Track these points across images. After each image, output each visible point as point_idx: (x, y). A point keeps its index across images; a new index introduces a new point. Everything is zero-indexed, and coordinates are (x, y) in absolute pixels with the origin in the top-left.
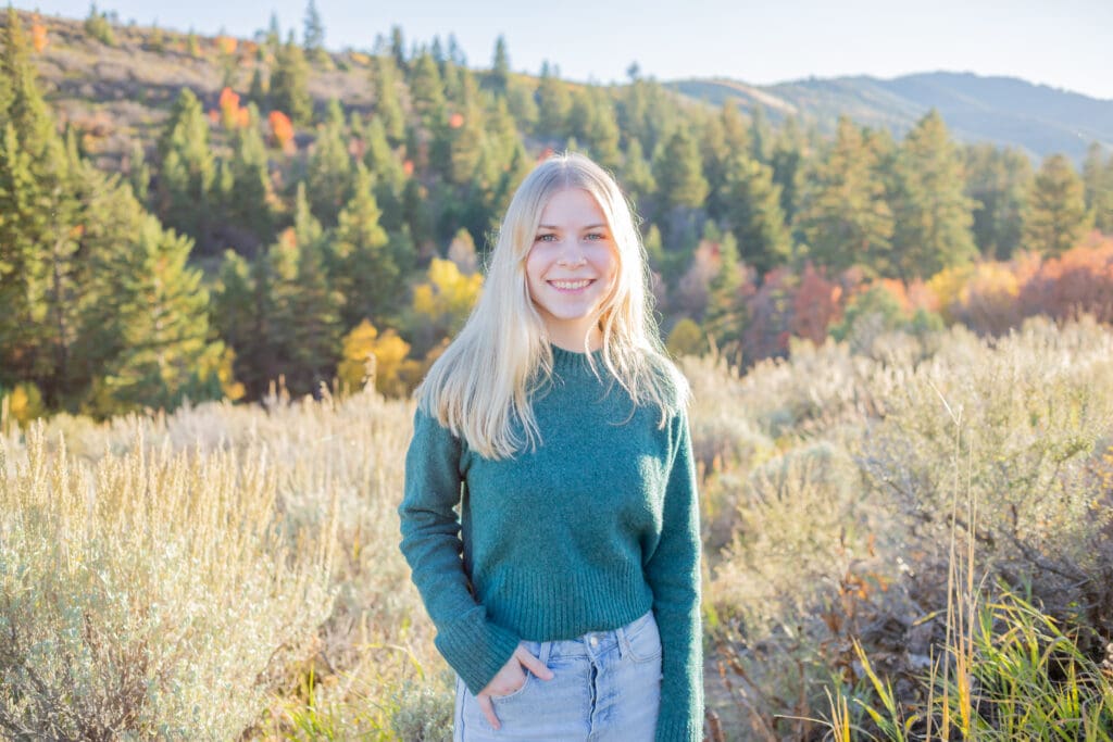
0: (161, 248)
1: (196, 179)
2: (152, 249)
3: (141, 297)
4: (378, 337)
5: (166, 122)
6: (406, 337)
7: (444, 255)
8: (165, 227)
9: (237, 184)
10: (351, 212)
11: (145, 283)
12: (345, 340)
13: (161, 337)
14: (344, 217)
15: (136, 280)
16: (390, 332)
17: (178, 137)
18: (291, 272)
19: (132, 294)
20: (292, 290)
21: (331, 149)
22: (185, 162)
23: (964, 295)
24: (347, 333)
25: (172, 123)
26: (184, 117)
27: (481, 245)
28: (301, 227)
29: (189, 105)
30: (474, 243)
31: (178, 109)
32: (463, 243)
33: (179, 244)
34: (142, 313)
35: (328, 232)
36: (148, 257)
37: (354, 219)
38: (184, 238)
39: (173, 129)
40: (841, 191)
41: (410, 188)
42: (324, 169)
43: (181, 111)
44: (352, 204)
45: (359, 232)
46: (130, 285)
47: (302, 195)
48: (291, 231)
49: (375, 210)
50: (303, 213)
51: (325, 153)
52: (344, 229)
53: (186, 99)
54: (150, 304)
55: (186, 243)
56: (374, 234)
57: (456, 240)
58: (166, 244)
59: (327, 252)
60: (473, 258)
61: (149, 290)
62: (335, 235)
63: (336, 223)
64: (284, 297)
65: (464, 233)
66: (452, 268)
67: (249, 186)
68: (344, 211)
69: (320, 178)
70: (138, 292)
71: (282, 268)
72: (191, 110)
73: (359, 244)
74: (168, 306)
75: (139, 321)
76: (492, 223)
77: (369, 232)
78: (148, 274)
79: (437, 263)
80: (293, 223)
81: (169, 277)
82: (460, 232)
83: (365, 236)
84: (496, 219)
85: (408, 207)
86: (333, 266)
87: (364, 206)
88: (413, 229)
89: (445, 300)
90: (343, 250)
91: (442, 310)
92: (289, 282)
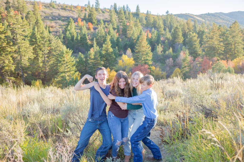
0: (66, 52)
1: (73, 37)
2: (65, 52)
3: (62, 62)
4: (110, 71)
5: (67, 25)
6: (116, 71)
7: (125, 54)
8: (67, 48)
9: (81, 38)
10: (105, 44)
11: (63, 59)
13: (66, 70)
14: (104, 45)
15: (61, 59)
16: (113, 70)
17: (69, 28)
18: (93, 57)
19: (60, 61)
20: (93, 61)
21: (101, 30)
22: (71, 33)
23: (241, 64)
25: (68, 25)
26: (70, 24)
27: (133, 51)
28: (95, 47)
29: (71, 21)
30: (131, 51)
31: (69, 22)
32: (129, 51)
33: (70, 51)
34: (62, 65)
35: (100, 49)
36: (64, 54)
37: (106, 46)
38: (71, 50)
39: (68, 26)
40: (213, 40)
41: (118, 38)
42: (99, 35)
43: (70, 22)
44: (105, 43)
45: (107, 49)
46: (60, 60)
47: (95, 40)
48: (92, 48)
49: (110, 44)
50: (95, 44)
51: (100, 31)
52: (104, 48)
53: (71, 20)
54: (64, 64)
55: (72, 51)
56: (110, 49)
57: (128, 50)
58: (67, 51)
59: (100, 53)
60: (131, 54)
61: (64, 61)
62: (102, 49)
63: (102, 47)
64: (91, 62)
65: (129, 49)
66: (126, 56)
67: (84, 38)
68: (104, 44)
69: (98, 37)
70: (62, 61)
71: (91, 56)
72: (72, 22)
73: (107, 51)
74: (68, 64)
75: (62, 67)
76: (135, 46)
77: (109, 49)
78: (64, 57)
79: (124, 55)
80: (93, 47)
81: (68, 58)
82: (128, 49)
83: (108, 50)
84: (136, 46)
85: (117, 43)
86: (101, 56)
87: (108, 43)
88: (118, 48)
89: (125, 63)
90: (104, 52)
91: (124, 65)
92: (92, 59)
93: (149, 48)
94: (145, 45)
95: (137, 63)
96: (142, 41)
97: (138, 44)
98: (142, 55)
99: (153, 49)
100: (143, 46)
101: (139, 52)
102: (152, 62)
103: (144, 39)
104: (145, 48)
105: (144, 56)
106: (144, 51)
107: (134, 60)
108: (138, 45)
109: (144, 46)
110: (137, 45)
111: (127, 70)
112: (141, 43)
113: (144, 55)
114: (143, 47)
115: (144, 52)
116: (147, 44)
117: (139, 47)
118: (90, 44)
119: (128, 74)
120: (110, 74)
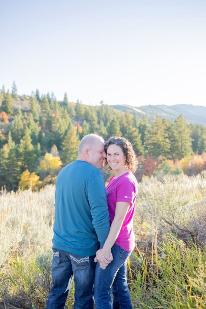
4: (30, 174)
6: (38, 175)
7: (49, 152)
10: (23, 140)
12: (21, 175)
14: (21, 141)
16: (34, 173)
18: (6, 156)
20: (7, 161)
21: (18, 122)
23: (190, 165)
24: (21, 173)
27: (59, 149)
28: (10, 143)
30: (58, 149)
32: (54, 149)
35: (17, 145)
37: (24, 142)
40: (156, 136)
41: (40, 133)
42: (16, 128)
44: (24, 138)
45: (26, 145)
47: (10, 134)
48: (6, 144)
50: (10, 140)
51: (17, 123)
52: (22, 144)
56: (30, 146)
57: (52, 148)
59: (17, 151)
60: (57, 153)
62: (19, 146)
63: (19, 143)
64: (4, 163)
66: (51, 155)
69: (15, 130)
71: (4, 155)
73: (25, 148)
79: (47, 154)
82: (54, 146)
83: (27, 146)
84: (64, 142)
85: (39, 138)
86: (18, 154)
87: (27, 138)
88: (41, 145)
89: (49, 164)
90: (21, 150)
91: (48, 167)
92: (6, 159)
94: (75, 141)
95: (64, 164)
96: (71, 136)
97: (66, 140)
98: (71, 153)
100: (73, 142)
101: (67, 150)
103: (74, 133)
104: (74, 145)
105: (74, 156)
107: (62, 159)
109: (74, 143)
111: (52, 173)
112: (69, 138)
113: (74, 154)
114: (72, 143)
115: (73, 150)
116: (78, 140)
117: (67, 144)
118: (3, 140)
119: (53, 178)
120: (30, 179)
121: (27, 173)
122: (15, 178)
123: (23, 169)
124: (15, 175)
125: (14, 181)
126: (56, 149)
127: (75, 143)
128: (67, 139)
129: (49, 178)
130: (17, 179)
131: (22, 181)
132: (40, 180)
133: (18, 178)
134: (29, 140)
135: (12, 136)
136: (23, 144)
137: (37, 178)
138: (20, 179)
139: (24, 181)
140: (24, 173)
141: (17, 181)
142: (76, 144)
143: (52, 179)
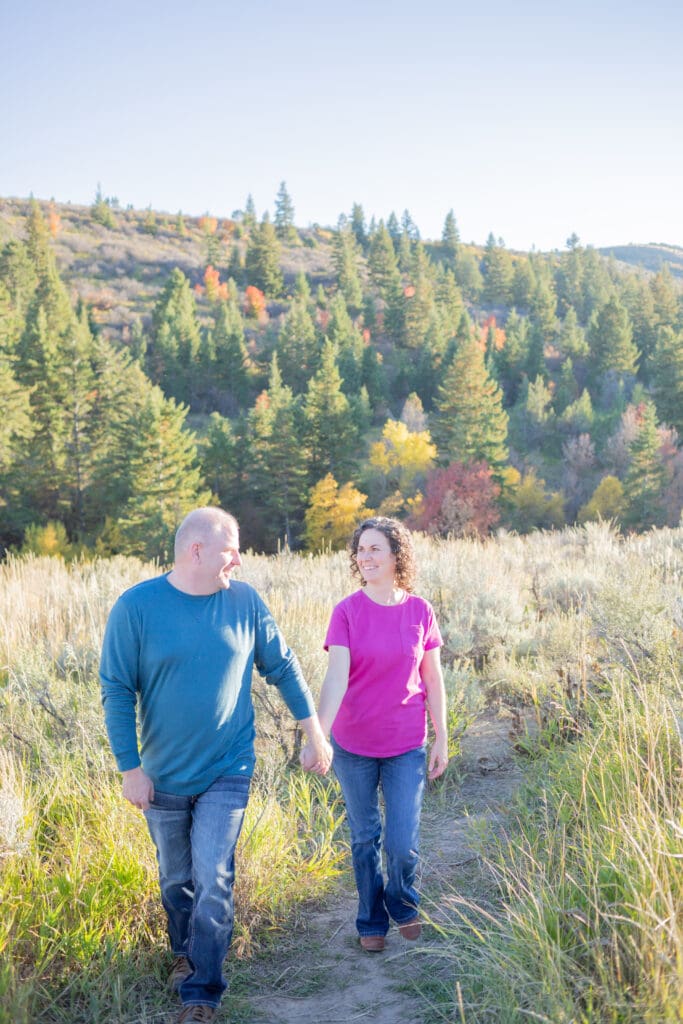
0: (164, 413)
1: (186, 347)
2: (157, 413)
3: (147, 454)
4: (338, 488)
5: (161, 297)
6: (362, 489)
7: (397, 416)
8: (167, 396)
9: (219, 351)
10: (317, 379)
11: (151, 441)
12: (312, 490)
13: (162, 486)
14: (312, 383)
15: (143, 439)
16: (351, 484)
17: (170, 311)
18: (267, 431)
19: (140, 450)
20: (268, 447)
21: (300, 321)
22: (176, 333)
24: (313, 484)
25: (166, 297)
26: (175, 292)
27: (428, 406)
28: (274, 390)
29: (180, 282)
30: (424, 405)
31: (171, 286)
32: (414, 405)
33: (178, 410)
34: (147, 466)
35: (299, 397)
36: (154, 420)
37: (321, 386)
38: (182, 405)
39: (166, 303)
41: (368, 353)
42: (294, 338)
43: (173, 287)
44: (319, 373)
45: (326, 397)
46: (139, 443)
47: (275, 361)
48: (265, 392)
49: (338, 378)
50: (276, 378)
51: (295, 324)
52: (313, 395)
53: (177, 277)
54: (155, 459)
55: (185, 408)
56: (337, 399)
57: (408, 403)
58: (168, 410)
59: (298, 414)
60: (423, 418)
61: (154, 447)
62: (304, 399)
63: (306, 391)
64: (262, 452)
65: (414, 396)
66: (403, 427)
67: (230, 352)
68: (313, 378)
69: (289, 345)
70: (145, 449)
71: (259, 427)
72: (181, 287)
73: (324, 408)
74: (169, 460)
75: (145, 473)
76: (441, 389)
77: (332, 397)
78: (154, 434)
79: (391, 424)
80: (267, 387)
81: (170, 436)
82: (411, 395)
83: (330, 401)
84: (442, 385)
85: (365, 371)
86: (302, 426)
87: (329, 375)
88: (369, 392)
89: (397, 455)
90: (311, 413)
91: (395, 463)
92: (265, 439)
93: (493, 394)
94: (480, 382)
95: (446, 457)
96: (465, 367)
97: (452, 380)
98: (468, 422)
99: (513, 397)
100: (471, 385)
101: (454, 410)
102: (507, 450)
103: (477, 356)
104: (478, 395)
105: (475, 429)
106: (474, 408)
107: (436, 441)
108: (452, 383)
109: (475, 388)
110: (445, 382)
111: (404, 483)
112: (462, 374)
113: (475, 423)
114: (469, 389)
115: (473, 412)
116: (489, 379)
117: (455, 392)
118: (254, 377)
119: (410, 501)
120: (337, 501)
121: (328, 483)
122: (293, 498)
123: (317, 473)
124: (294, 489)
125: (292, 508)
126: (420, 407)
127: (479, 388)
128: (452, 376)
129: (397, 500)
130: (299, 502)
131: (314, 508)
132: (369, 505)
133: (303, 498)
134: (336, 381)
135: (280, 365)
136: (317, 393)
137: (359, 499)
138: (308, 501)
139: (320, 507)
140: (319, 484)
141: (298, 507)
142: (484, 393)
143: (406, 503)
